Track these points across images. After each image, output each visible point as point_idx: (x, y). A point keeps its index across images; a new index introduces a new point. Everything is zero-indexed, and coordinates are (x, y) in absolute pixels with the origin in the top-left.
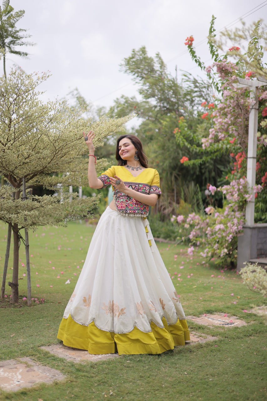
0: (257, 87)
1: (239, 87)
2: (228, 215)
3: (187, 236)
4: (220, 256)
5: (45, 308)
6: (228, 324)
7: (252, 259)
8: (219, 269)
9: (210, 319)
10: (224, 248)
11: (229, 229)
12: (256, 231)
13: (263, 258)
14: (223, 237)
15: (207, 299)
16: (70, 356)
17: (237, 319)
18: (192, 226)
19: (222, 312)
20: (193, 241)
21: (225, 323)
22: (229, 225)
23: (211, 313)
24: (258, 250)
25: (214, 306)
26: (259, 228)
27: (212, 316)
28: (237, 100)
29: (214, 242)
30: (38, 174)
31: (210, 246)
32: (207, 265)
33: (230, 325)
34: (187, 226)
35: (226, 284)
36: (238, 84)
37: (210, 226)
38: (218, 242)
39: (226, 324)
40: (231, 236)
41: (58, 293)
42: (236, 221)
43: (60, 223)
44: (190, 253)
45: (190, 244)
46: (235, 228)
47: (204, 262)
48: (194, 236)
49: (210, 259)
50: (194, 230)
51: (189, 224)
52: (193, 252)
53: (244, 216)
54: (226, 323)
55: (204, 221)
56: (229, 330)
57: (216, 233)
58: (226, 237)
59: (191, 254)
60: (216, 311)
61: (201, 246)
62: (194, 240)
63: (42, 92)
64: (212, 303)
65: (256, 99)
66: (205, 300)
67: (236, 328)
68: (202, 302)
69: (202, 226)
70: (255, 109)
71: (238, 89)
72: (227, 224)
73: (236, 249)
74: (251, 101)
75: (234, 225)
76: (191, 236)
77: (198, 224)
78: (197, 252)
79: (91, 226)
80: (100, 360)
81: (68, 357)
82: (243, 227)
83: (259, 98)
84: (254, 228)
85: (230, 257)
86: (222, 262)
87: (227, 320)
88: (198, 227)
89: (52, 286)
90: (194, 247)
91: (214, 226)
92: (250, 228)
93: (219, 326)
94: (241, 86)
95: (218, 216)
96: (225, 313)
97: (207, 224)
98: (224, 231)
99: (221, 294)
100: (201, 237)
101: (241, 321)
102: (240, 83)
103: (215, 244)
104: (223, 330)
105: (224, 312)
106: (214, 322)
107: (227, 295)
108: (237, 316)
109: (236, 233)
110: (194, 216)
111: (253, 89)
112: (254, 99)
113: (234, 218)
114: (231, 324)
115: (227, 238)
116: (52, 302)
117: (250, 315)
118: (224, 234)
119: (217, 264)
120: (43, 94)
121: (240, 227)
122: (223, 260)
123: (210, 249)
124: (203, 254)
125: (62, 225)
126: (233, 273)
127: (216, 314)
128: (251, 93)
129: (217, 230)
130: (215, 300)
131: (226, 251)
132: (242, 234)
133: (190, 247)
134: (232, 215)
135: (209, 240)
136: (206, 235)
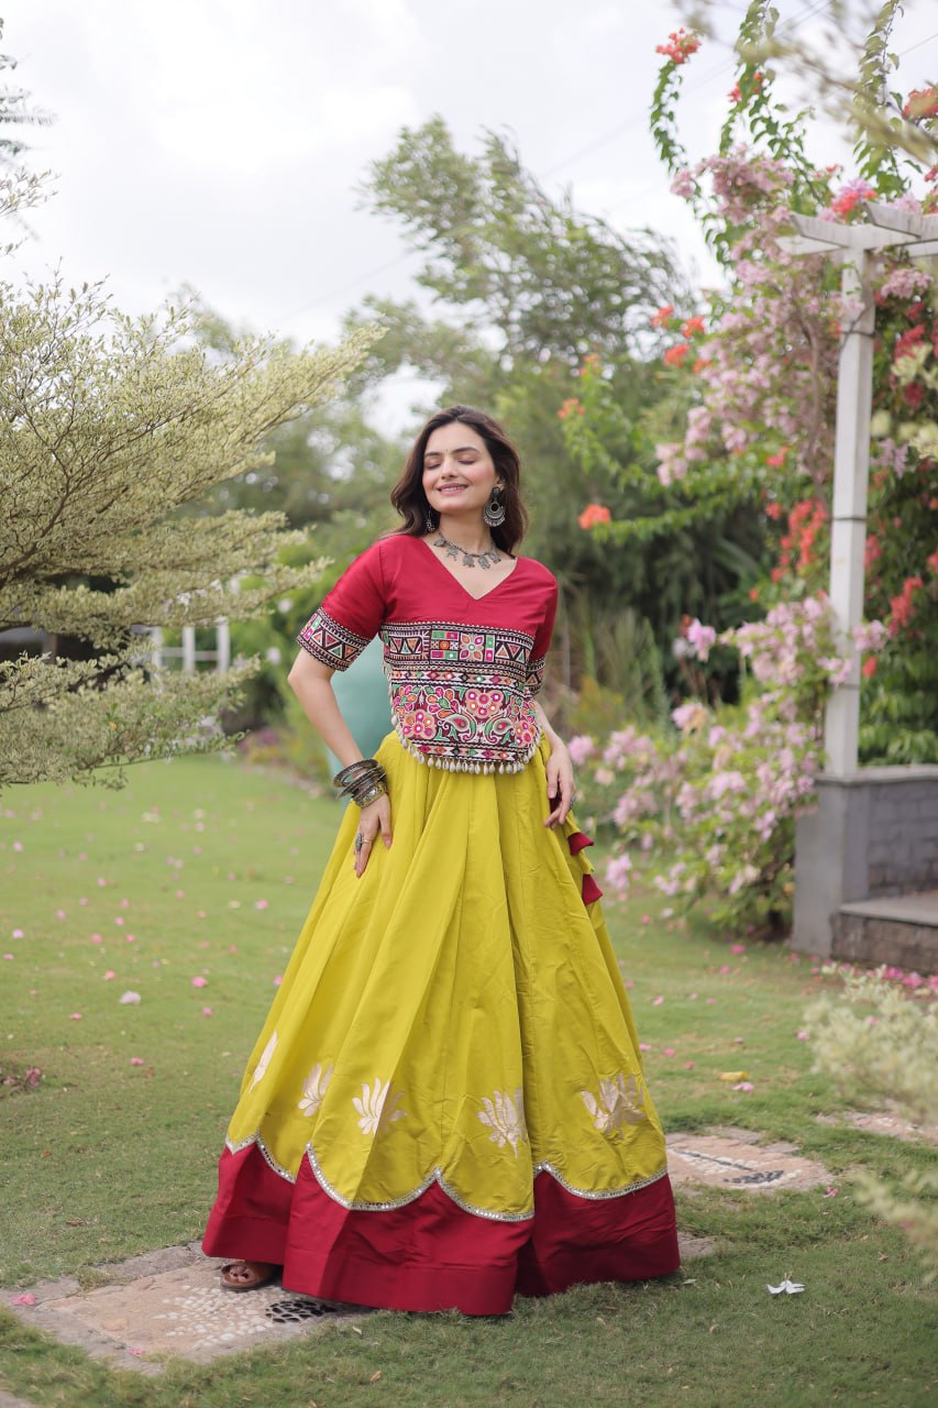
0: (869, 252)
1: (800, 250)
2: (761, 736)
3: (605, 813)
4: (727, 891)
5: (37, 1108)
6: (755, 1179)
7: (848, 900)
8: (727, 941)
9: (686, 1158)
10: (743, 862)
11: (764, 788)
12: (866, 793)
13: (890, 896)
14: (740, 821)
15: (675, 1069)
16: (103, 1332)
17: (795, 1154)
18: (625, 776)
19: (735, 1125)
20: (627, 833)
21: (746, 1173)
22: (761, 773)
23: (692, 1129)
24: (871, 867)
25: (704, 1096)
26: (877, 786)
27: (697, 1143)
28: (793, 302)
29: (704, 839)
30: (10, 578)
31: (691, 853)
32: (682, 922)
33: (766, 1184)
34: (604, 777)
35: (751, 1002)
36: (798, 238)
37: (689, 778)
38: (722, 839)
39: (748, 1180)
40: (770, 816)
41: (98, 1044)
42: (787, 758)
43: (98, 773)
44: (618, 878)
45: (617, 845)
46: (785, 786)
47: (668, 912)
48: (631, 815)
49: (691, 904)
50: (631, 791)
51: (614, 769)
52: (627, 873)
53: (820, 739)
54: (752, 1175)
55: (667, 756)
56: (763, 1201)
57: (712, 803)
58: (752, 819)
59: (622, 883)
60: (711, 1122)
61: (666, 849)
62: (632, 828)
63: (10, 248)
64: (697, 1085)
65: (864, 298)
66: (670, 1074)
67: (792, 1197)
68: (659, 1082)
69: (663, 775)
70: (862, 334)
71: (794, 258)
72: (754, 769)
73: (791, 861)
74: (849, 302)
75: (781, 773)
76: (620, 815)
77: (647, 768)
78: (644, 872)
79: (260, 770)
80: (223, 1353)
81: (94, 1337)
82: (818, 783)
83: (876, 292)
84: (856, 786)
85: (767, 894)
86: (739, 914)
87: (755, 1160)
88: (647, 780)
89: (77, 1016)
90: (630, 858)
91: (707, 776)
92: (841, 785)
93: (723, 1186)
94: (807, 246)
95: (723, 740)
96: (746, 1128)
97: (682, 768)
98: (744, 797)
99: (732, 1045)
100: (658, 817)
101: (808, 1163)
102: (804, 236)
103: (709, 844)
104: (738, 1208)
105: (745, 1123)
106: (700, 1168)
107: (754, 1052)
108: (791, 1141)
109: (791, 806)
110: (633, 739)
111: (855, 258)
112: (857, 296)
113: (783, 746)
114: (769, 1178)
115: (758, 825)
116: (68, 1085)
117: (846, 1139)
118: (744, 810)
119: (718, 922)
120: (13, 252)
121: (805, 782)
122: (743, 905)
123: (694, 865)
124: (665, 883)
125: (104, 782)
126: (779, 956)
127: (709, 1134)
128: (846, 272)
129: (716, 794)
130: (707, 1070)
131: (752, 873)
132: (812, 811)
133: (616, 856)
134: (774, 737)
135: (688, 829)
136: (678, 810)
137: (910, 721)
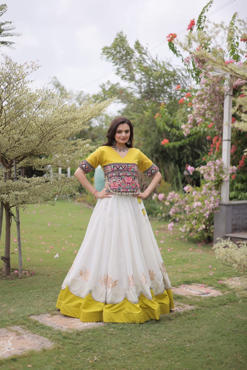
0: (231, 75)
1: (214, 75)
2: (205, 194)
3: (167, 213)
4: (197, 231)
5: (35, 280)
6: (204, 294)
7: (227, 233)
8: (197, 243)
9: (188, 290)
10: (201, 224)
11: (206, 206)
12: (231, 208)
13: (237, 232)
14: (200, 214)
15: (185, 271)
16: (57, 324)
17: (213, 289)
18: (172, 203)
19: (199, 283)
20: (172, 217)
21: (202, 293)
22: (206, 202)
23: (189, 284)
24: (232, 225)
25: (192, 277)
26: (234, 205)
27: (190, 287)
28: (213, 88)
29: (192, 218)
30: (28, 156)
31: (188, 222)
32: (186, 239)
33: (206, 295)
34: (167, 203)
35: (203, 257)
36: (214, 72)
37: (188, 204)
38: (196, 218)
40: (208, 212)
41: (47, 266)
42: (212, 199)
43: (49, 202)
44: (170, 228)
45: (170, 220)
46: (212, 205)
47: (183, 237)
48: (174, 213)
49: (189, 234)
50: (173, 207)
51: (169, 201)
52: (173, 227)
53: (220, 194)
54: (203, 293)
55: (182, 198)
56: (206, 299)
57: (194, 209)
58: (203, 213)
59: (171, 229)
60: (193, 282)
61: (181, 222)
62: (174, 216)
63: (32, 81)
64: (190, 275)
65: (230, 86)
66: (184, 272)
67: (212, 298)
68: (181, 274)
69: (181, 203)
70: (230, 95)
71: (214, 77)
72: (204, 201)
73: (213, 224)
74: (226, 87)
75: (210, 202)
76: (171, 213)
77: (178, 201)
78: (177, 228)
79: (79, 204)
80: (85, 328)
81: (55, 325)
82: (220, 205)
83: (233, 85)
84: (229, 205)
85: (207, 232)
86: (200, 237)
87: (204, 290)
88: (178, 204)
89: (41, 260)
90: (173, 223)
91: (192, 203)
92: (225, 205)
93: (196, 295)
94: (216, 74)
95: (196, 194)
96: (202, 284)
97: (186, 201)
98: (201, 208)
99: (199, 266)
100: (180, 213)
101: (216, 291)
102: (215, 71)
103: (193, 220)
104: (200, 300)
106: (191, 292)
107: (204, 268)
108: (212, 286)
109: (213, 210)
110: (174, 194)
111: (228, 77)
112: (228, 86)
113: (211, 196)
114: (207, 294)
115: (205, 215)
116: (42, 275)
117: (224, 286)
118: (201, 211)
119: (195, 239)
120: (32, 82)
121: (217, 204)
122: (201, 235)
123: (189, 225)
124: (182, 230)
125: (50, 204)
126: (210, 247)
127: (193, 285)
128: (226, 80)
129: (195, 207)
130: (193, 272)
131: (204, 226)
132: (218, 211)
133: (170, 223)
134: (209, 194)
135: (188, 216)
136: (185, 212)
137: (242, 190)
